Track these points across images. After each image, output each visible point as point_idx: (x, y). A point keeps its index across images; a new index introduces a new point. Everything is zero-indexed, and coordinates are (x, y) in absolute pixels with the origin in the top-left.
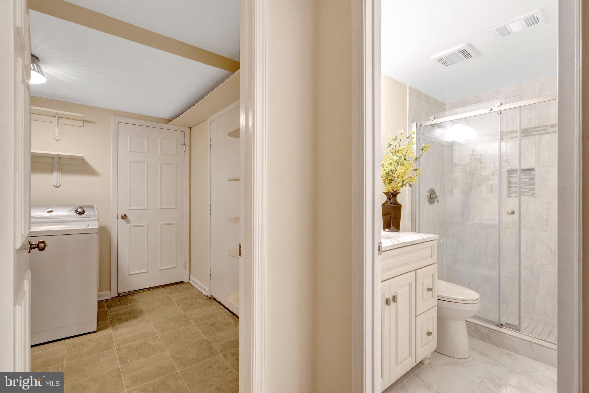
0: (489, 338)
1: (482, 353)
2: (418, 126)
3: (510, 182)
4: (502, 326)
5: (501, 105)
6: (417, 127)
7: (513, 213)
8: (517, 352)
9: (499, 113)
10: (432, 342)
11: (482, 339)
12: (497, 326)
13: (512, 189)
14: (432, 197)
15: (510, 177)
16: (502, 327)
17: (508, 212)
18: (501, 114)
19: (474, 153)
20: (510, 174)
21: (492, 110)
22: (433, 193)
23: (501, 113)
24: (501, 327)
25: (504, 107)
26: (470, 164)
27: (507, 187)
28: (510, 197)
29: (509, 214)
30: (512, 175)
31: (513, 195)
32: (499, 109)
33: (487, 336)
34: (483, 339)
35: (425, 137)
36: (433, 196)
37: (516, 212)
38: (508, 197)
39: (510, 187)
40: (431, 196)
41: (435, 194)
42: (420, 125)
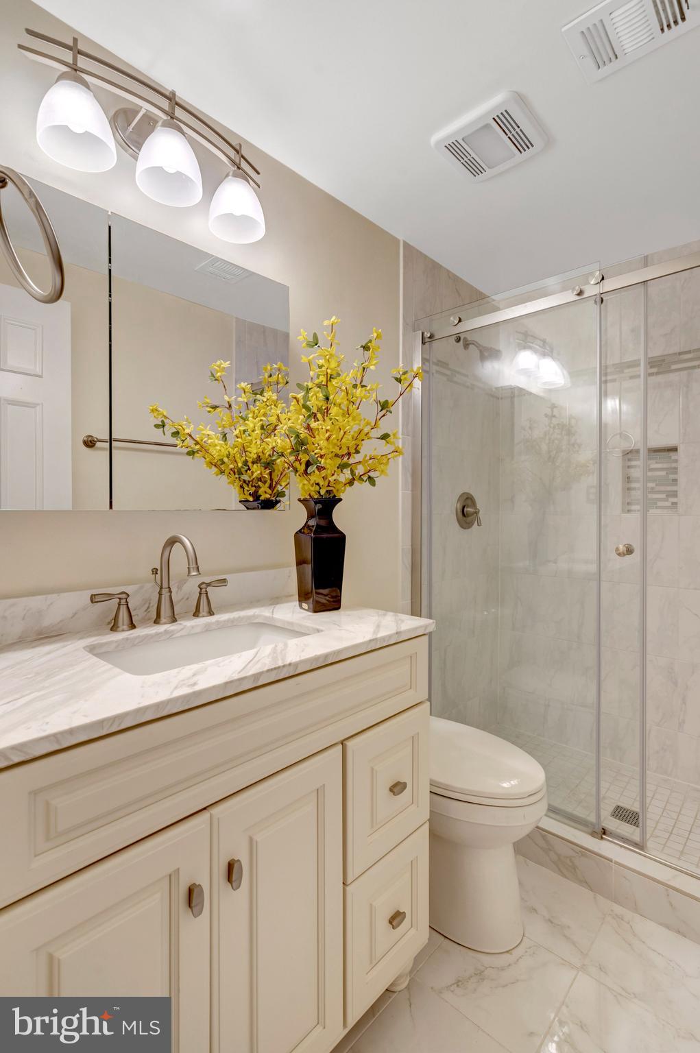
0: (574, 867)
1: (552, 922)
2: (427, 340)
3: (628, 478)
4: (604, 833)
5: (603, 279)
6: (423, 343)
7: (629, 551)
8: (636, 909)
9: (599, 300)
10: (413, 931)
11: (559, 869)
12: (593, 834)
13: (633, 493)
14: (467, 513)
15: (629, 467)
16: (604, 836)
17: (617, 549)
18: (604, 301)
19: (556, 412)
20: (629, 460)
21: (580, 293)
22: (469, 502)
23: (602, 301)
24: (602, 838)
25: (608, 285)
26: (547, 437)
27: (623, 489)
28: (628, 511)
29: (619, 554)
30: (633, 463)
31: (633, 507)
32: (596, 290)
33: (570, 864)
34: (561, 872)
35: (448, 372)
36: (469, 509)
37: (637, 547)
38: (623, 511)
39: (628, 489)
40: (465, 509)
41: (474, 504)
42: (429, 338)
